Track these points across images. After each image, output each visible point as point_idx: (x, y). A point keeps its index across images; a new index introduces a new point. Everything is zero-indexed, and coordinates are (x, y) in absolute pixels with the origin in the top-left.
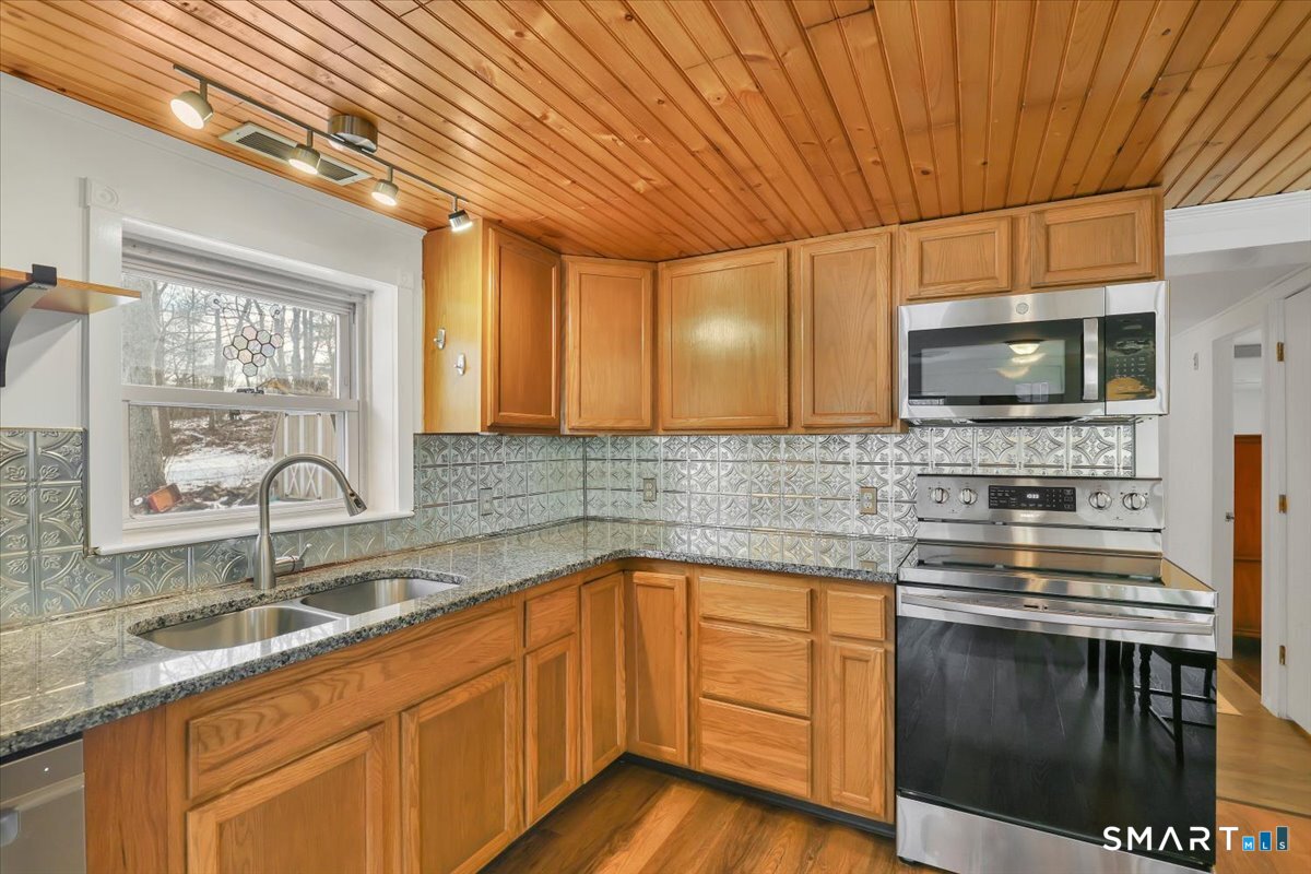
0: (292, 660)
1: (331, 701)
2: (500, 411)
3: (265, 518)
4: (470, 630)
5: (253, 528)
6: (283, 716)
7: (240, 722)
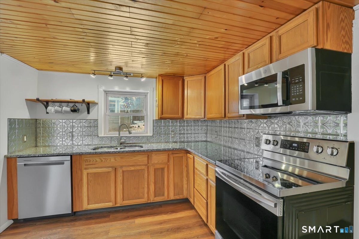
0: (97, 153)
1: (105, 161)
2: (162, 115)
3: (119, 134)
4: (135, 157)
5: (118, 135)
6: (96, 161)
7: (90, 160)
